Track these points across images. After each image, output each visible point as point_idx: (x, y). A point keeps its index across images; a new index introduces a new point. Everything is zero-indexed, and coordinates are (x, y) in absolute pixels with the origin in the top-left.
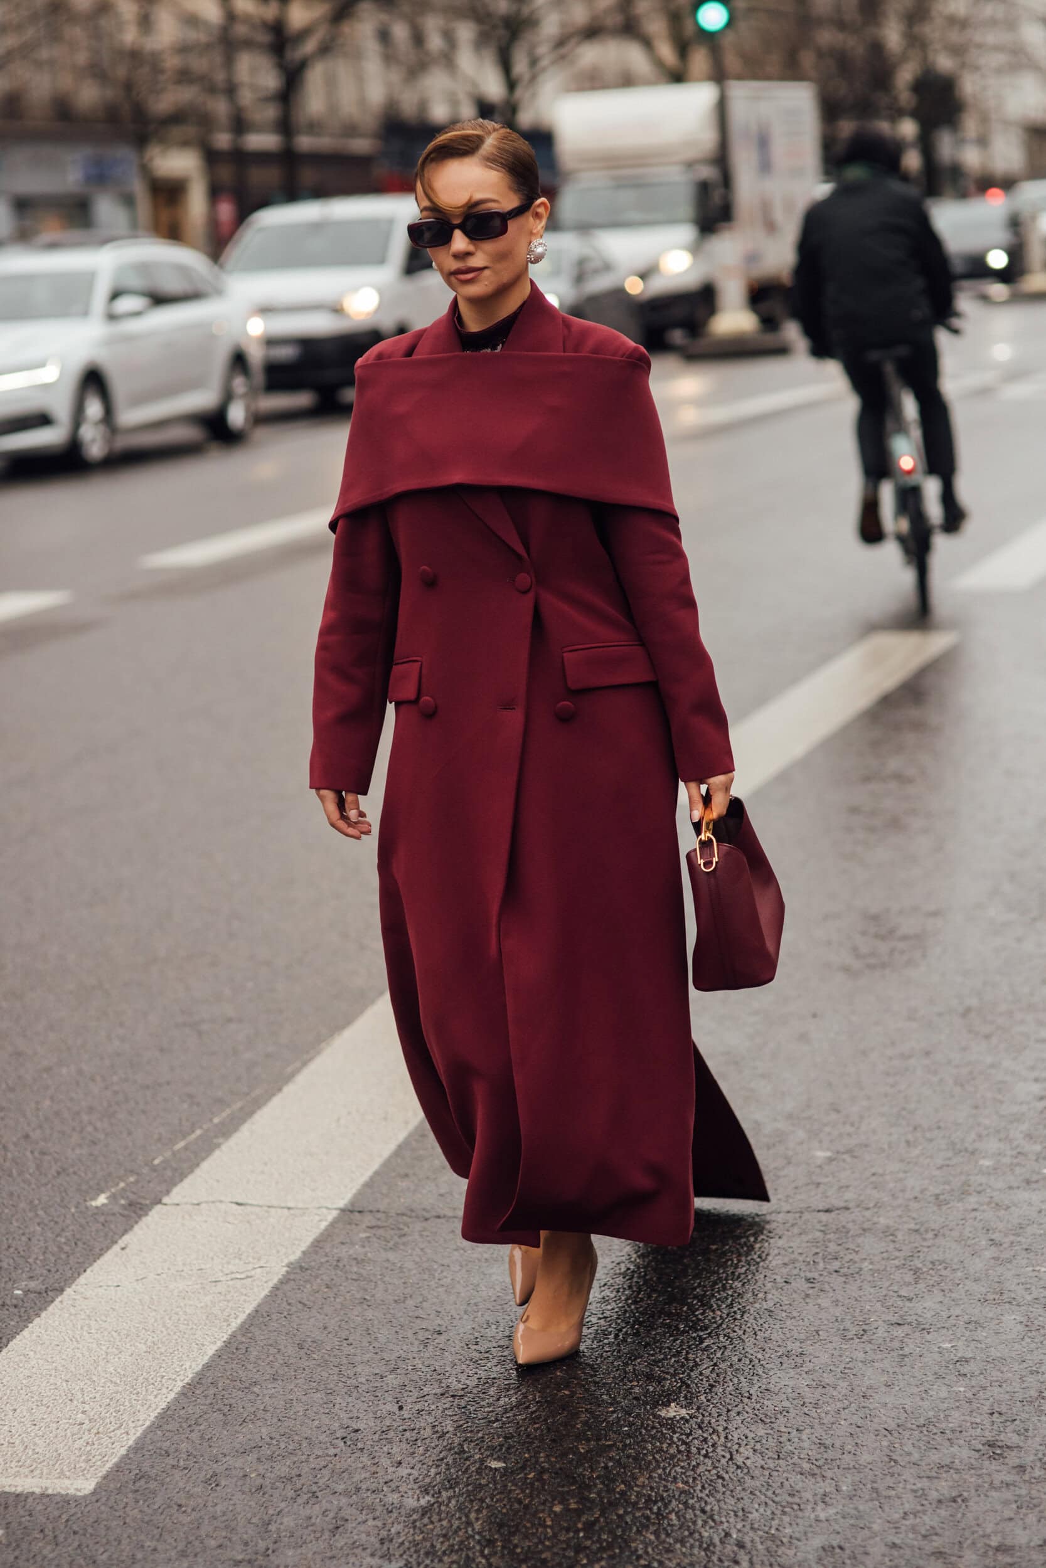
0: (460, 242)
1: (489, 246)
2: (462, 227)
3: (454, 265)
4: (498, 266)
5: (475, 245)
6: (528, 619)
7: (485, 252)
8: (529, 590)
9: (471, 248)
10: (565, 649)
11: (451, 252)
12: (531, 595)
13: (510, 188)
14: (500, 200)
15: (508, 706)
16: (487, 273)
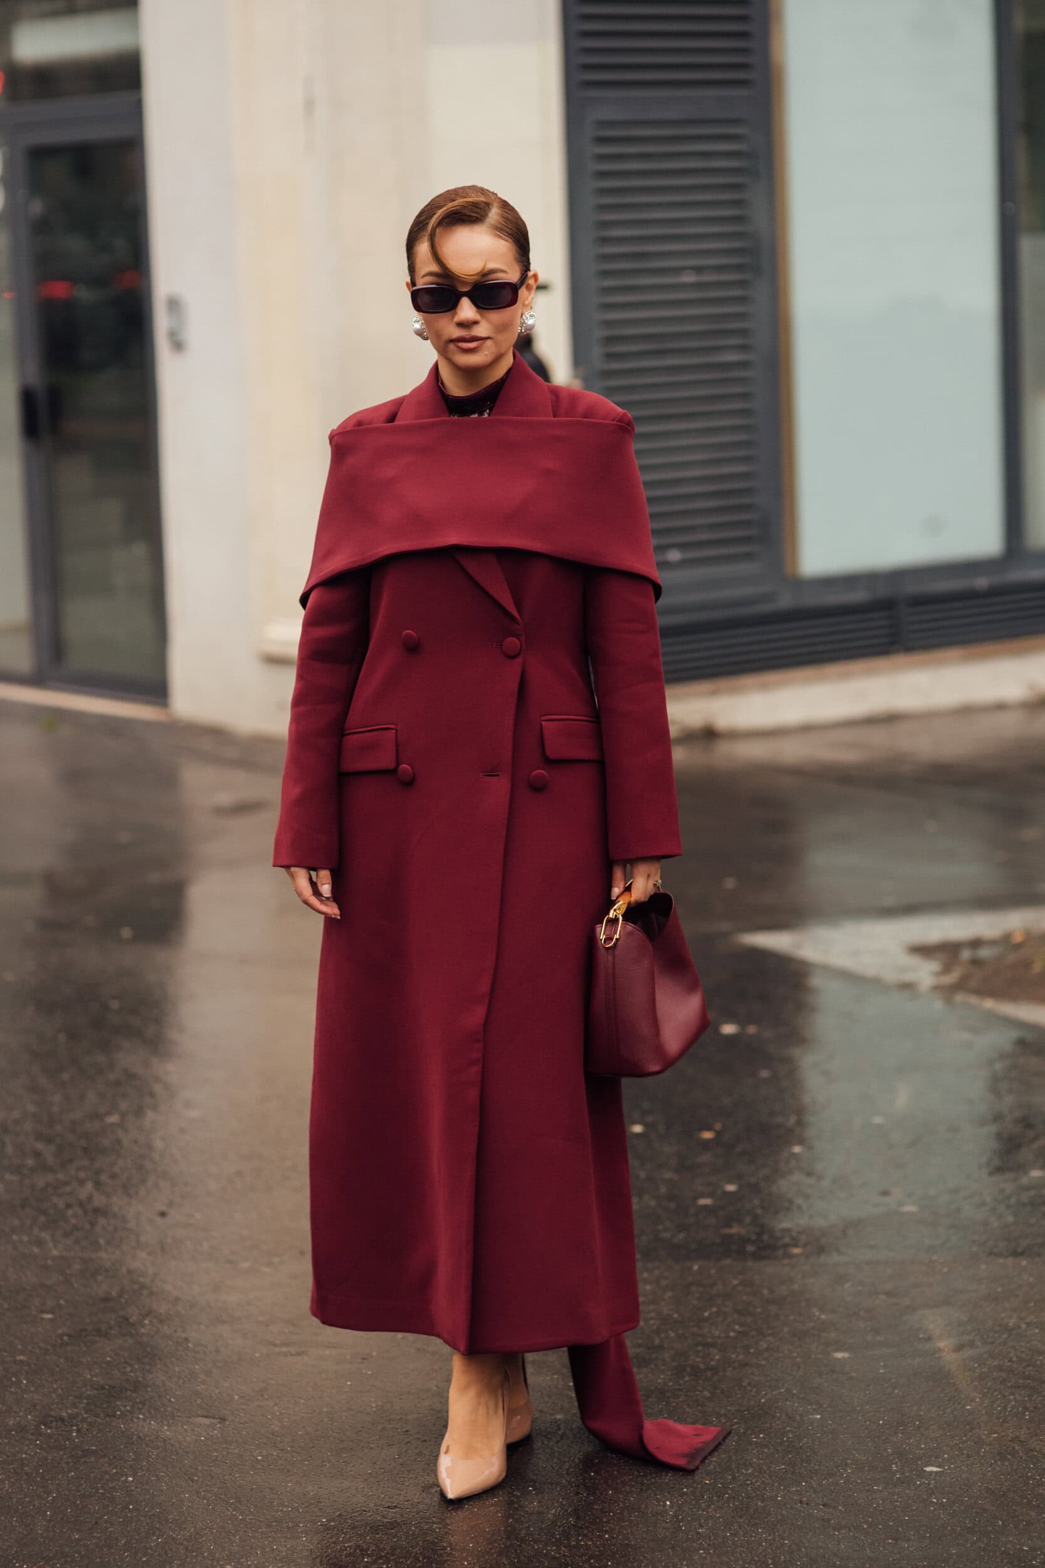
0: (467, 310)
1: (496, 316)
2: (471, 295)
3: (457, 333)
4: (500, 337)
5: (481, 315)
6: (514, 685)
7: (490, 322)
8: (519, 654)
9: (478, 317)
10: (544, 718)
11: (456, 319)
12: (519, 660)
13: (516, 259)
14: (508, 271)
15: (492, 772)
16: (489, 343)
